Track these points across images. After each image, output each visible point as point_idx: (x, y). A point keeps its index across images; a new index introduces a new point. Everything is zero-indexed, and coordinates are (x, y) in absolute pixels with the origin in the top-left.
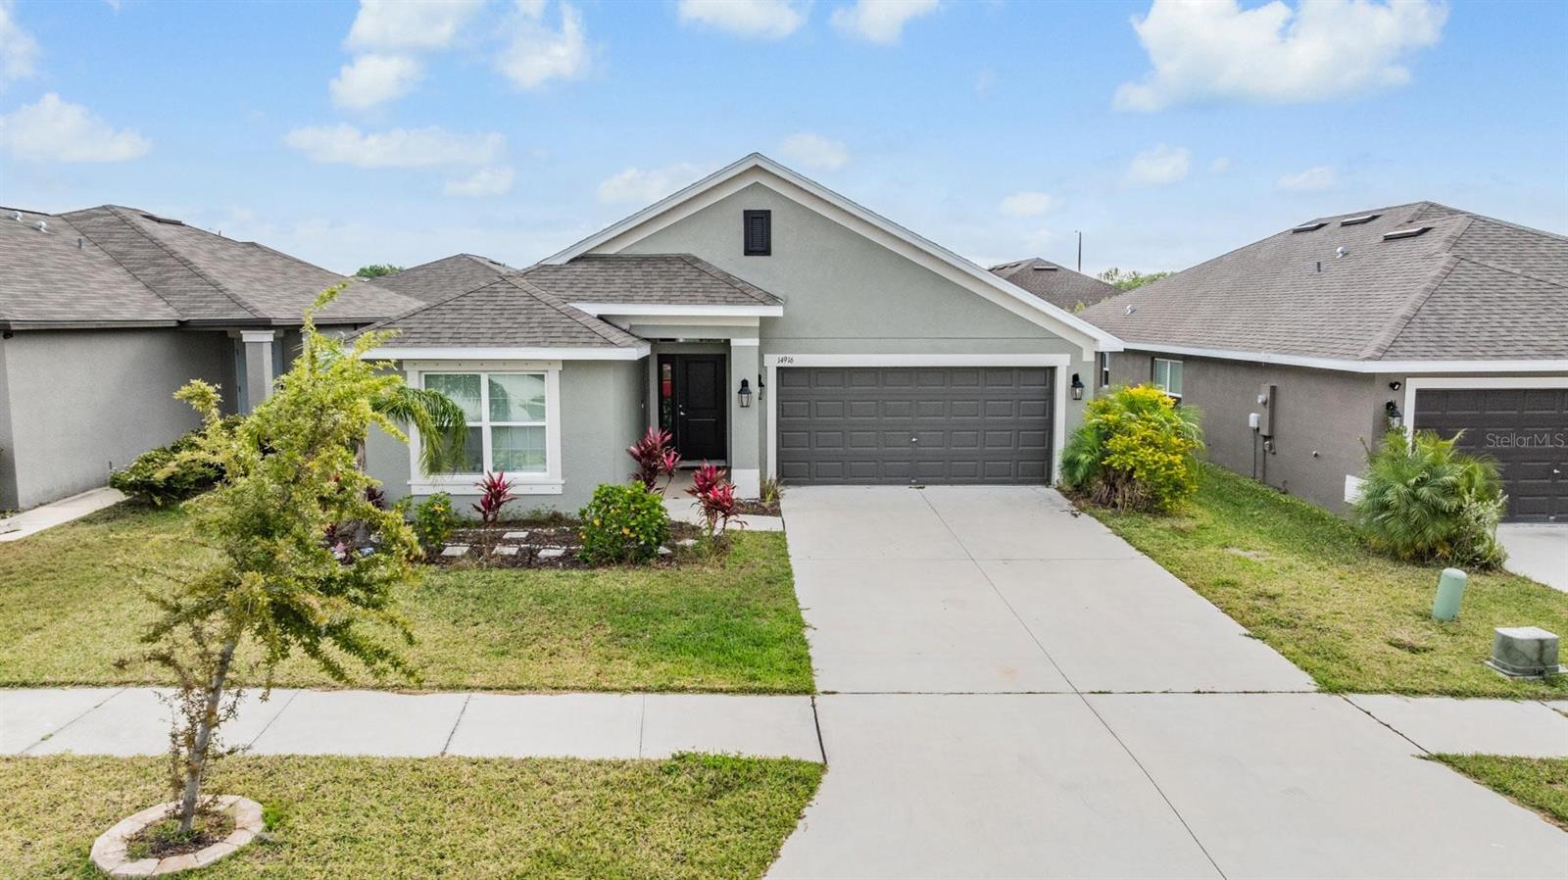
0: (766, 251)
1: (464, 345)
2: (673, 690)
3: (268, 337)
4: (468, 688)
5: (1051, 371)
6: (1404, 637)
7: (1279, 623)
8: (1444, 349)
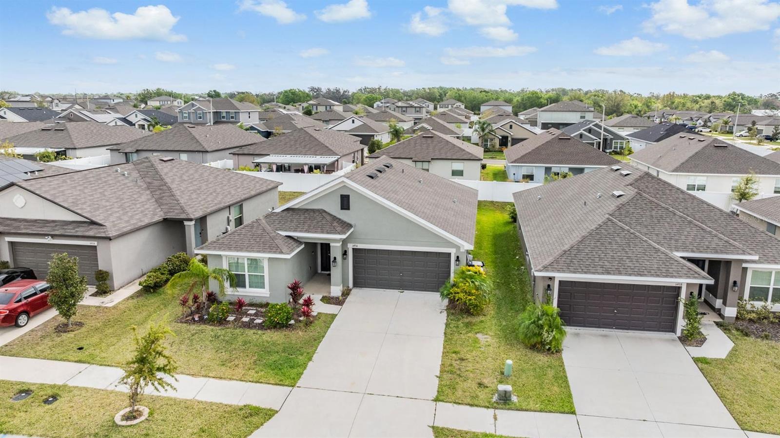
0: (348, 208)
1: (238, 251)
2: (259, 382)
4: (209, 377)
5: (450, 254)
6: (486, 381)
7: (452, 372)
8: (568, 269)
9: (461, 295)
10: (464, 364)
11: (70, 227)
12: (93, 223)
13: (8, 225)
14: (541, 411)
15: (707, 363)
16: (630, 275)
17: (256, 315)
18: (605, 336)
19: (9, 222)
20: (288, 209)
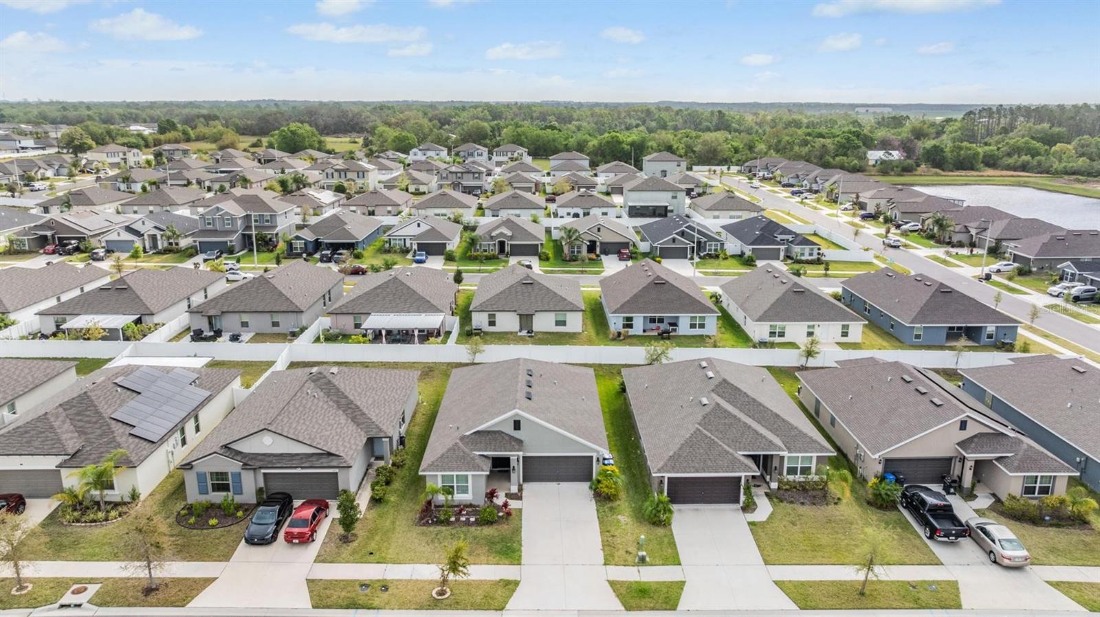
0: (519, 429)
1: (449, 471)
2: (499, 564)
3: (388, 439)
5: (592, 457)
6: (630, 549)
7: (609, 546)
8: (673, 470)
9: (605, 489)
10: (615, 539)
11: (314, 459)
12: (330, 454)
13: (261, 461)
14: (663, 565)
15: (755, 525)
16: (710, 472)
17: (467, 514)
18: (697, 510)
19: (260, 457)
20: (475, 433)
